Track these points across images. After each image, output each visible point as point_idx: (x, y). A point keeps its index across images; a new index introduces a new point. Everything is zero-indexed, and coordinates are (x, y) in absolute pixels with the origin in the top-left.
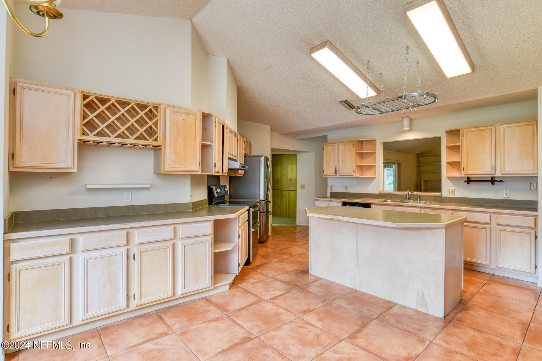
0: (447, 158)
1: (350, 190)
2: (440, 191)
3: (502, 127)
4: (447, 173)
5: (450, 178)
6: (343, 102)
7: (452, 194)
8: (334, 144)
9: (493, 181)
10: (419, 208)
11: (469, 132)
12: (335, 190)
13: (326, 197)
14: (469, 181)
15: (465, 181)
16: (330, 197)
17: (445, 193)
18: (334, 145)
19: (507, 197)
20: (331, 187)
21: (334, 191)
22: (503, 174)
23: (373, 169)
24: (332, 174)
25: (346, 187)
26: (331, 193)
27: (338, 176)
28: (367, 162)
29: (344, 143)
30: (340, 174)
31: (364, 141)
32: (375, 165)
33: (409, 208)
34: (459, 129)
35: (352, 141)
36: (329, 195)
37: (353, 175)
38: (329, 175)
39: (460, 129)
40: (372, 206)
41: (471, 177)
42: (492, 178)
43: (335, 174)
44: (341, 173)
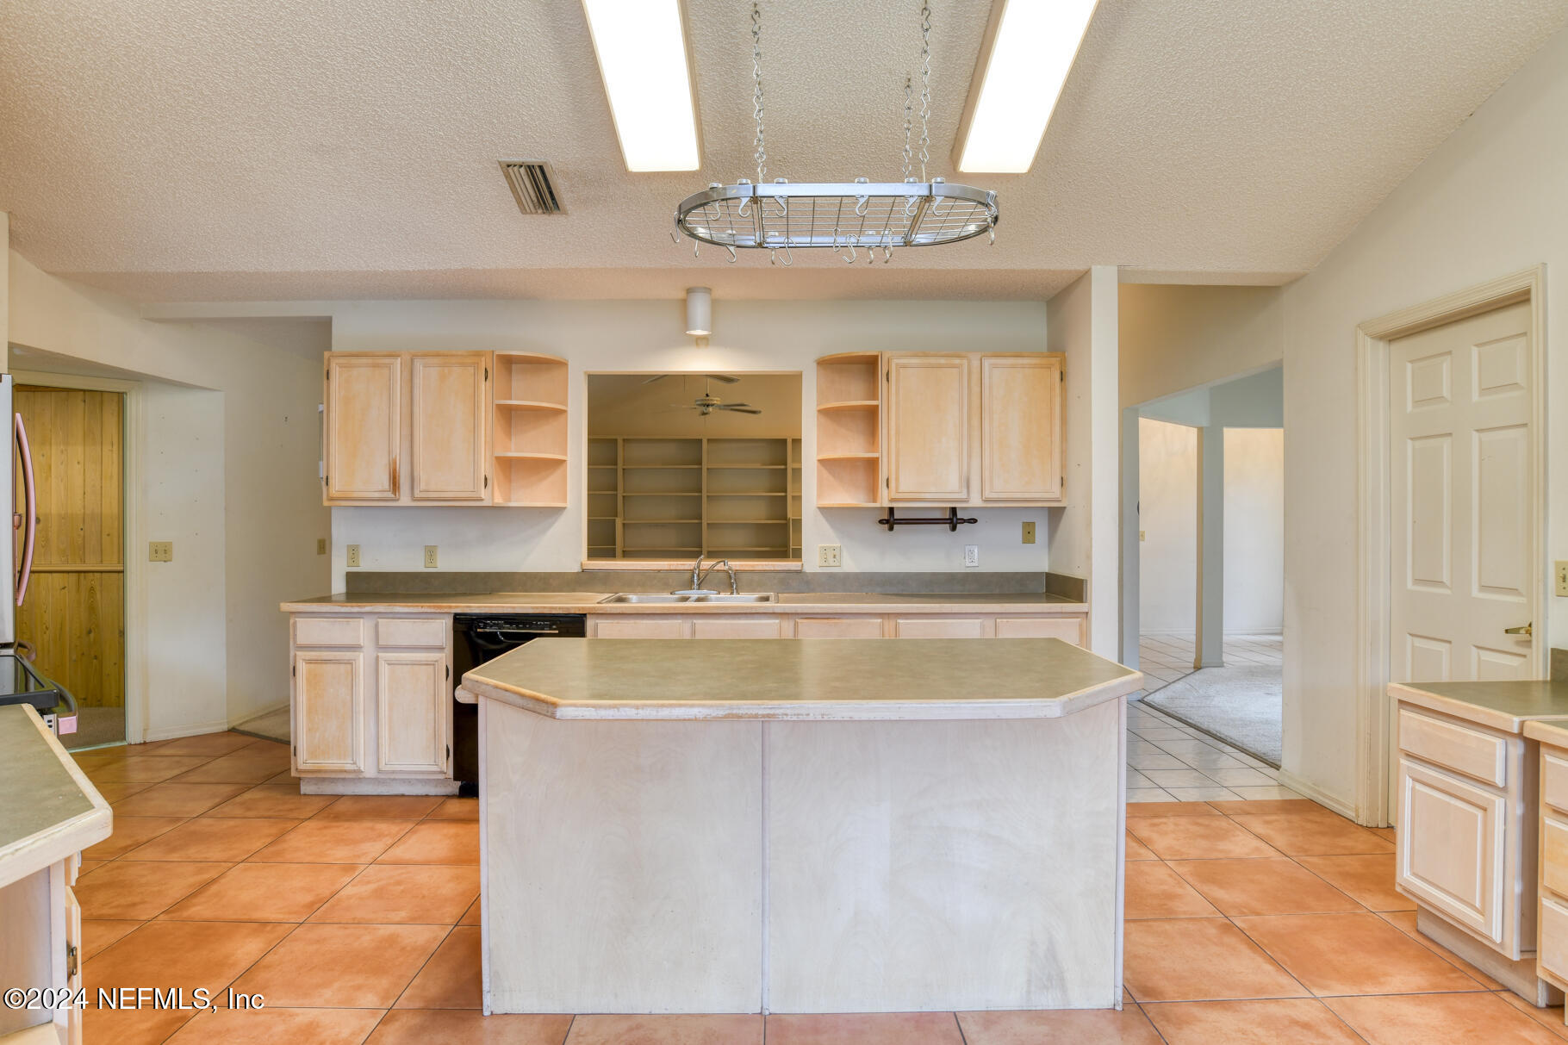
0: (819, 450)
1: (449, 563)
2: (797, 554)
3: (987, 363)
4: (819, 496)
5: (831, 513)
6: (522, 170)
7: (832, 564)
8: (387, 361)
9: (953, 519)
10: (777, 618)
11: (904, 367)
12: (373, 562)
13: (326, 599)
14: (890, 520)
15: (881, 522)
16: (343, 598)
17: (812, 561)
18: (389, 366)
19: (974, 564)
20: (353, 551)
21: (366, 565)
22: (986, 501)
23: (555, 476)
24: (377, 495)
25: (431, 552)
26: (352, 578)
27: (405, 500)
28: (526, 446)
29: (436, 360)
30: (417, 494)
31: (516, 363)
32: (564, 461)
33: (739, 619)
34: (876, 354)
35: (478, 354)
36: (338, 586)
37: (482, 500)
38: (355, 495)
39: (877, 356)
40: (590, 623)
41: (898, 508)
42: (954, 510)
43: (390, 495)
44: (423, 487)
